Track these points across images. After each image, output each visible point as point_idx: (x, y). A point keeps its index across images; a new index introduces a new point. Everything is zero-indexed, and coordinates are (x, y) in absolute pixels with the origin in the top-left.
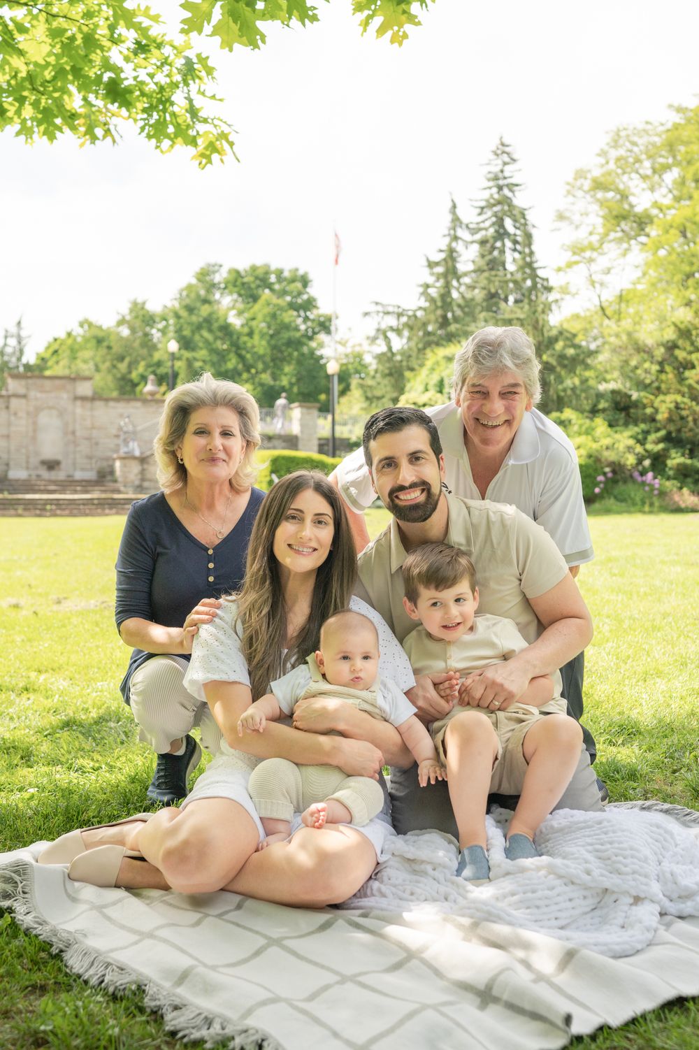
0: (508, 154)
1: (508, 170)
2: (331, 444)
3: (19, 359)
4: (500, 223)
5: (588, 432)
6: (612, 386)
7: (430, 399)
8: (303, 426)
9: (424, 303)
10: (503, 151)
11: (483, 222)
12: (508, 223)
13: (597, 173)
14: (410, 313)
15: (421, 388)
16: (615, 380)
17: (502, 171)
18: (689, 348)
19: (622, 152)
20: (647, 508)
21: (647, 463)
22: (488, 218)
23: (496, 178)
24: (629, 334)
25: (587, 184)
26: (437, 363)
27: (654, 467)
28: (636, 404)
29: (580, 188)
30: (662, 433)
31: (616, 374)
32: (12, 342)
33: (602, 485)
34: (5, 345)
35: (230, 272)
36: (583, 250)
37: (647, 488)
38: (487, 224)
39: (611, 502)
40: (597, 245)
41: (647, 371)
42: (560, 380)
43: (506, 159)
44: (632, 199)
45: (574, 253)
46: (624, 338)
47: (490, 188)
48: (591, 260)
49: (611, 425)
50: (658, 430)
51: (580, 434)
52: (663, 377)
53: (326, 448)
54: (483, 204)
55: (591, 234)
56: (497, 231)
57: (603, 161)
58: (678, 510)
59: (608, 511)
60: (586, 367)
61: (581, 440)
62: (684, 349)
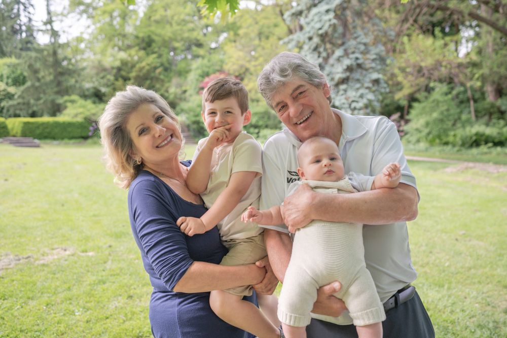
5: (83, 107)
6: (91, 85)
18: (127, 71)
24: (99, 62)
28: (104, 95)
31: (94, 79)
33: (92, 132)
39: (96, 139)
41: (109, 80)
42: (67, 80)
46: (97, 63)
49: (94, 103)
51: (80, 107)
52: (117, 83)
59: (95, 143)
60: (79, 75)
61: (81, 110)
62: (124, 71)
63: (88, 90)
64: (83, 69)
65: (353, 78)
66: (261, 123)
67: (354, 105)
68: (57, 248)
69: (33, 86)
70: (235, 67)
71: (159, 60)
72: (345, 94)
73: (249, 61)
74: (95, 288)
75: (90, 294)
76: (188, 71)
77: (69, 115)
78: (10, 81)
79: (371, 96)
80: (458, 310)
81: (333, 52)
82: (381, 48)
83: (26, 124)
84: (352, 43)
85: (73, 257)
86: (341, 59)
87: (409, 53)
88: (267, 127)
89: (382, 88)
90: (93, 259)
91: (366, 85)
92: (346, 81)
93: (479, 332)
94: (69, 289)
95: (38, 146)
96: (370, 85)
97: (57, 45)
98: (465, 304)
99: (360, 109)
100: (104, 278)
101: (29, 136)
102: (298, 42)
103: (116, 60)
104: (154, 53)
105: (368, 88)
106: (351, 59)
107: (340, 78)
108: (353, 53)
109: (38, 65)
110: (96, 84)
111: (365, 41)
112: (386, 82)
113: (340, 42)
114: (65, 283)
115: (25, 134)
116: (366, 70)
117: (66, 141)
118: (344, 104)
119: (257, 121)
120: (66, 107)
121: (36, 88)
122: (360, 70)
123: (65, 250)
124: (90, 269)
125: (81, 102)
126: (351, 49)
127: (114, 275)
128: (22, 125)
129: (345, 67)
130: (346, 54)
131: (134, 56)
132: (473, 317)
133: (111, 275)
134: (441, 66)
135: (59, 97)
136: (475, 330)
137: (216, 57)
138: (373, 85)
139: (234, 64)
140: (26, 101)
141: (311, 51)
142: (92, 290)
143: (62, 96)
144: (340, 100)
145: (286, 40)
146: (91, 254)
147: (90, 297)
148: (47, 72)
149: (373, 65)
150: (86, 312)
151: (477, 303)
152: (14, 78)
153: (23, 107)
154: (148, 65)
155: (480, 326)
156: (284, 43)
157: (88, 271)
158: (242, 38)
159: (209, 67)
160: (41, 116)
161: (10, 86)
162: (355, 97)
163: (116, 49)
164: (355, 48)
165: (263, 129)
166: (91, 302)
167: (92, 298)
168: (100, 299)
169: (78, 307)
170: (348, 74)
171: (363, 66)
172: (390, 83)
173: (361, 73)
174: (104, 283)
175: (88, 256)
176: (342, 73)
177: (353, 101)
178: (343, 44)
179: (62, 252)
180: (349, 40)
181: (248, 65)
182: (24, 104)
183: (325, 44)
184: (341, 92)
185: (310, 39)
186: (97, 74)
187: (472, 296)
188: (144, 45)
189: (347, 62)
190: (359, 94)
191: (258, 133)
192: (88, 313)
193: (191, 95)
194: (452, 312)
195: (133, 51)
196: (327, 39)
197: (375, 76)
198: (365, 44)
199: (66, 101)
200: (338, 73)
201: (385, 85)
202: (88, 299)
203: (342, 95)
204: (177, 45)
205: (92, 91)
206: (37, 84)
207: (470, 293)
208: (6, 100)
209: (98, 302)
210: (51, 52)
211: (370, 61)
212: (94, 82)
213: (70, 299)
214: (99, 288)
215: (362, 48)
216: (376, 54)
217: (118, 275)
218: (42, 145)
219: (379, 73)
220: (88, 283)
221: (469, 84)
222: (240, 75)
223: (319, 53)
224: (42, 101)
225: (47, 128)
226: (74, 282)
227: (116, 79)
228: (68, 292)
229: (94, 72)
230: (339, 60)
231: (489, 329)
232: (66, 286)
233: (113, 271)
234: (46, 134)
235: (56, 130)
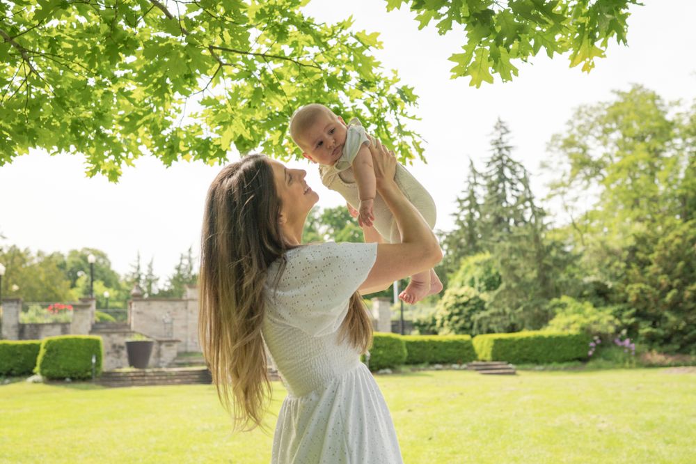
0: (504, 128)
1: (505, 138)
2: (400, 325)
3: (189, 273)
4: (501, 172)
5: (580, 311)
6: (592, 279)
7: (466, 292)
8: (381, 313)
9: (458, 227)
10: (501, 126)
11: (490, 171)
12: (507, 172)
13: (566, 136)
14: (448, 234)
15: (458, 284)
16: (596, 275)
17: (501, 138)
18: (646, 251)
19: (582, 122)
20: (627, 364)
21: (624, 332)
22: (493, 170)
23: (497, 143)
24: (602, 243)
25: (561, 143)
26: (469, 267)
27: (629, 335)
28: (612, 291)
29: (556, 146)
30: (633, 311)
31: (596, 270)
32: (186, 262)
33: (594, 349)
34: (181, 263)
35: (325, 210)
36: (558, 186)
37: (626, 351)
38: (493, 172)
39: (600, 361)
40: (567, 183)
41: (617, 268)
42: (556, 275)
43: (503, 131)
44: (590, 152)
45: (552, 189)
46: (599, 245)
47: (494, 150)
48: (563, 193)
49: (595, 306)
50: (629, 309)
51: (574, 313)
52: (631, 272)
53: (396, 328)
54: (490, 160)
55: (564, 175)
56: (500, 177)
57: (569, 127)
58: (651, 366)
59: (599, 368)
60: (574, 266)
61: (576, 317)
62: (642, 252)
63: (586, 286)
64: (578, 256)
69: (509, 288)
77: (558, 326)
78: (483, 284)
83: (497, 342)
95: (513, 374)
97: (539, 227)
101: (502, 360)
103: (628, 237)
110: (599, 277)
115: (496, 358)
117: (554, 364)
120: (554, 315)
121: (514, 291)
125: (575, 305)
128: (492, 344)
131: (657, 227)
135: (546, 300)
140: (500, 310)
143: (550, 299)
152: (488, 280)
153: (499, 319)
154: (677, 236)
160: (520, 330)
161: (483, 292)
182: (499, 314)
186: (600, 264)
199: (554, 306)
205: (593, 287)
206: (515, 285)
208: (477, 311)
210: (532, 238)
218: (518, 372)
224: (521, 309)
225: (527, 347)
229: (594, 260)
234: (525, 356)
235: (539, 350)
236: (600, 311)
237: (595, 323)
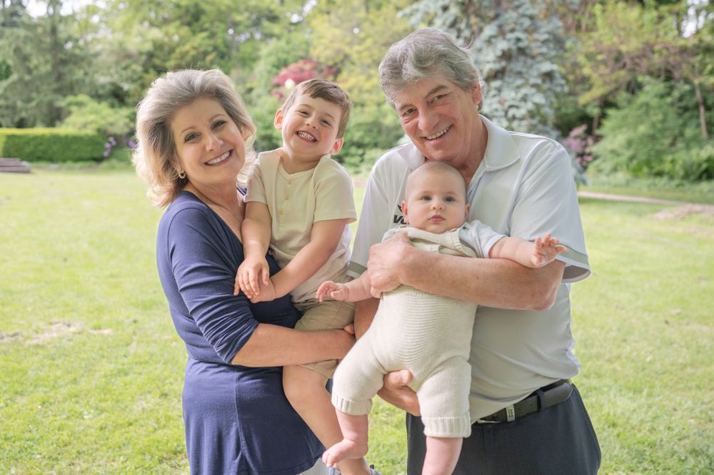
5: (96, 112)
6: (108, 79)
18: (163, 57)
24: (120, 44)
28: (127, 94)
31: (112, 71)
33: (109, 150)
39: (114, 162)
41: (134, 72)
42: (72, 72)
46: (117, 46)
49: (111, 107)
51: (92, 113)
59: (113, 168)
60: (90, 64)
61: (92, 117)
62: (158, 57)
63: (103, 86)
64: (96, 55)
65: (511, 71)
66: (367, 140)
67: (512, 112)
68: (57, 323)
69: (21, 80)
70: (329, 52)
71: (211, 42)
72: (499, 95)
73: (350, 44)
74: (113, 380)
75: (105, 390)
76: (255, 60)
77: (74, 125)
79: (539, 99)
80: (662, 428)
81: (481, 30)
82: (557, 23)
83: (10, 137)
84: (510, 16)
85: (80, 336)
86: (493, 40)
87: (601, 31)
88: (376, 145)
89: (557, 85)
90: (110, 339)
91: (532, 81)
92: (500, 75)
93: (692, 461)
94: (75, 381)
95: (27, 172)
96: (539, 81)
97: (57, 18)
98: (673, 418)
99: (522, 119)
100: (126, 367)
101: (15, 157)
102: (427, 13)
103: (146, 41)
104: (203, 30)
105: (534, 85)
106: (509, 40)
107: (491, 70)
108: (513, 31)
109: (28, 49)
110: (116, 78)
111: (530, 12)
112: (564, 77)
113: (491, 14)
114: (69, 372)
115: (8, 154)
116: (533, 57)
117: (70, 164)
118: (496, 110)
119: (362, 137)
120: (69, 113)
121: (26, 84)
122: (522, 58)
123: (69, 326)
124: (105, 354)
125: (93, 104)
126: (508, 24)
127: (141, 363)
128: (3, 139)
129: (499, 53)
130: (502, 32)
131: (173, 35)
132: (685, 438)
133: (136, 363)
134: (653, 52)
135: (60, 97)
136: (686, 458)
137: (298, 37)
138: (544, 81)
139: (326, 48)
140: (10, 103)
141: (445, 28)
142: (107, 383)
143: (65, 96)
144: (490, 105)
145: (407, 10)
146: (106, 332)
147: (105, 394)
148: (42, 59)
149: (544, 50)
150: (99, 414)
151: (692, 418)
153: (5, 112)
154: (194, 48)
155: (695, 452)
156: (404, 16)
157: (103, 357)
158: (339, 7)
159: (288, 53)
160: (33, 126)
162: (514, 99)
163: (146, 24)
164: (516, 23)
165: (371, 149)
166: (107, 400)
167: (108, 396)
168: (120, 397)
169: (88, 407)
170: (504, 63)
171: (528, 51)
172: (571, 77)
173: (525, 62)
174: (126, 374)
175: (102, 335)
176: (494, 62)
177: (511, 106)
178: (497, 17)
179: (65, 328)
180: (506, 10)
181: (347, 50)
182: (7, 107)
183: (468, 17)
184: (493, 92)
185: (445, 9)
186: (117, 63)
187: (686, 407)
188: (188, 18)
189: (502, 45)
190: (520, 95)
191: (362, 155)
192: (103, 416)
193: (259, 96)
194: (652, 430)
195: (171, 28)
196: (471, 9)
197: (547, 67)
198: (532, 18)
199: (70, 104)
200: (488, 62)
201: (563, 82)
202: (103, 396)
203: (494, 96)
204: (238, 18)
205: (109, 88)
206: (27, 78)
207: (683, 402)
209: (118, 401)
210: (48, 28)
211: (539, 44)
212: (112, 75)
213: (76, 396)
214: (118, 382)
215: (527, 22)
216: (549, 33)
217: (146, 363)
218: (33, 170)
219: (553, 63)
220: (103, 373)
221: (696, 82)
222: (336, 64)
223: (459, 31)
224: (34, 104)
225: (41, 144)
226: (82, 371)
227: (146, 71)
228: (73, 386)
229: (113, 59)
230: (489, 41)
231: (708, 456)
232: (71, 377)
233: (140, 356)
234: (39, 154)
235: (55, 148)
236: (116, 113)
237: (112, 124)
